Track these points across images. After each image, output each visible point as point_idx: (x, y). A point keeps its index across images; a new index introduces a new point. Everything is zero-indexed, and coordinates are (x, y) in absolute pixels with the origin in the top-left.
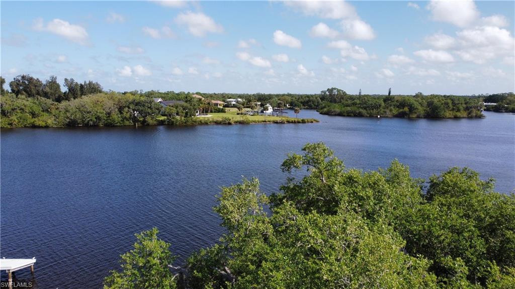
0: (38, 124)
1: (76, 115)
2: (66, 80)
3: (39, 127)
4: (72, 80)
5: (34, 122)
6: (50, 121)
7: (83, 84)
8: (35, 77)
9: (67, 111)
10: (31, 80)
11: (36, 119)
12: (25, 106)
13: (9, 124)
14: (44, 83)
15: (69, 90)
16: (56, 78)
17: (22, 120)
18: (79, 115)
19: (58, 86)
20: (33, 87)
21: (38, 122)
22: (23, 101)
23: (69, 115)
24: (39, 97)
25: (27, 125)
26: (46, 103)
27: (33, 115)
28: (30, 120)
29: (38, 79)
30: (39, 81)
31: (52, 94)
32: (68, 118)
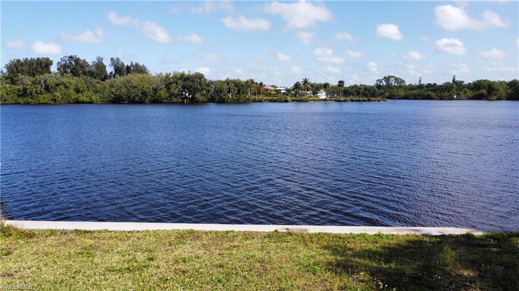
0: (82, 100)
1: (121, 91)
2: (112, 59)
3: (83, 102)
4: (118, 59)
5: (78, 98)
6: (95, 98)
7: (129, 65)
8: (82, 58)
9: (112, 86)
10: (77, 61)
11: (80, 95)
12: (70, 84)
13: (52, 100)
14: (91, 64)
15: (116, 71)
16: (102, 59)
17: (66, 96)
18: (124, 90)
19: (105, 67)
20: (79, 68)
21: (82, 98)
22: (69, 79)
23: (113, 90)
24: (85, 76)
25: (72, 102)
26: (91, 83)
27: (78, 91)
28: (74, 96)
29: (84, 60)
30: (86, 62)
31: (98, 75)
32: (112, 93)
